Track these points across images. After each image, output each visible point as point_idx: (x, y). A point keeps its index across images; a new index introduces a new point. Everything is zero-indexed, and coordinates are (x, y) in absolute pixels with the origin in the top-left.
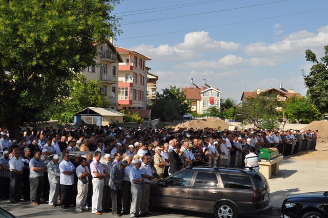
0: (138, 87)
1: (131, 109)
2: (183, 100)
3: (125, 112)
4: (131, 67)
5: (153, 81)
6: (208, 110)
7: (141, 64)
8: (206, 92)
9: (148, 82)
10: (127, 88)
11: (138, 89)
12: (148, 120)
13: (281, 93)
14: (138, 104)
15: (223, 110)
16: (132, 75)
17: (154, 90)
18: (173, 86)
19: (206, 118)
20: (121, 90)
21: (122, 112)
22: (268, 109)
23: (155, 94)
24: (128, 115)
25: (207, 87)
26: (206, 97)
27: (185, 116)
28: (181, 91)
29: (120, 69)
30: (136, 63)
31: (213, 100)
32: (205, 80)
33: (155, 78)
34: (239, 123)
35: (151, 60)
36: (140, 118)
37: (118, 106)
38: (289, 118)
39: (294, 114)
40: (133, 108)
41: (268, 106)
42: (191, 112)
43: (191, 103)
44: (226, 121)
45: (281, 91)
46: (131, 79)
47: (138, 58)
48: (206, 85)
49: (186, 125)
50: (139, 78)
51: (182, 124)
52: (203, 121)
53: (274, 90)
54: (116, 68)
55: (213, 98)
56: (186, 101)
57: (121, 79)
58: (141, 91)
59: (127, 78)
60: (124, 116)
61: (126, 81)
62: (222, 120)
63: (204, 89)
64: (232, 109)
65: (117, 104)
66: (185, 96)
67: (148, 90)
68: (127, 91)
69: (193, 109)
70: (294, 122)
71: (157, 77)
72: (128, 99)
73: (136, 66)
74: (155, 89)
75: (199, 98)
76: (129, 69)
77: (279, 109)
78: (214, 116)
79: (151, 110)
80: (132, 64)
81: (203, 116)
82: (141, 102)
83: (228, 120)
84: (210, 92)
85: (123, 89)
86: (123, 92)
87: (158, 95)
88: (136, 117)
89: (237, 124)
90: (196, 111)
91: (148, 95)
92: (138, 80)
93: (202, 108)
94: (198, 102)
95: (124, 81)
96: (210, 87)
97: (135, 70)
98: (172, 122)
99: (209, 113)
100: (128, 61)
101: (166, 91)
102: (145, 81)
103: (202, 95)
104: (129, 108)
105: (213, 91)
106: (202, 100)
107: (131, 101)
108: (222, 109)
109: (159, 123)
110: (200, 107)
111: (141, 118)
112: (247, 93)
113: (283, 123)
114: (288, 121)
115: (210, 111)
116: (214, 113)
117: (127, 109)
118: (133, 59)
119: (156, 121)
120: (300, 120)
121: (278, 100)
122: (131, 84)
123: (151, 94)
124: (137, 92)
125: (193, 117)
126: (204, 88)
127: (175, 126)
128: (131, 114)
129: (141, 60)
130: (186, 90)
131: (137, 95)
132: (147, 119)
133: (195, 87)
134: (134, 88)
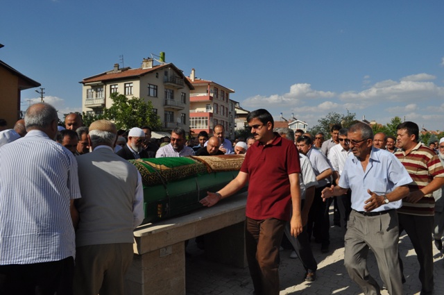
0: (220, 117)
4: (211, 98)
7: (223, 96)
8: (293, 124)
10: (206, 118)
11: (219, 119)
16: (212, 105)
25: (295, 120)
30: (216, 94)
35: (234, 92)
46: (211, 109)
47: (219, 89)
48: (294, 118)
59: (207, 108)
68: (206, 121)
72: (208, 128)
73: (217, 97)
76: (208, 99)
80: (212, 95)
84: (297, 124)
85: (203, 118)
86: (203, 121)
92: (219, 110)
95: (205, 111)
96: (297, 120)
97: (215, 101)
105: (299, 123)
118: (213, 90)
124: (219, 122)
126: (292, 121)
129: (223, 92)
133: (284, 120)
134: (214, 118)
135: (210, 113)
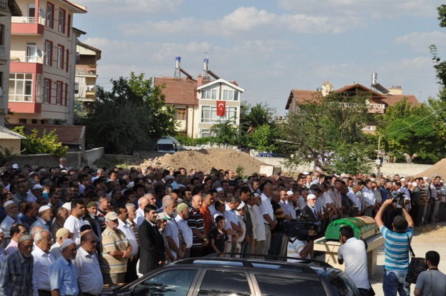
0: (56, 74)
1: (39, 123)
2: (158, 106)
3: (24, 130)
4: (40, 28)
5: (90, 60)
6: (213, 129)
7: (62, 22)
8: (209, 88)
9: (78, 63)
10: (29, 76)
11: (54, 79)
12: (79, 150)
13: (374, 94)
14: (54, 112)
15: (246, 130)
16: (41, 45)
17: (90, 81)
18: (137, 75)
19: (207, 147)
20: (16, 80)
21: (18, 131)
22: (347, 129)
23: (92, 90)
24: (33, 138)
25: (211, 78)
26: (207, 101)
27: (161, 142)
28: (152, 86)
29: (14, 31)
30: (51, 18)
31: (224, 108)
32: (207, 61)
33: (94, 53)
34: (282, 160)
35: (85, 12)
36: (60, 144)
37: (7, 116)
38: (392, 150)
39: (402, 142)
40: (43, 121)
41: (347, 124)
42: (174, 134)
43: (173, 112)
44: (251, 155)
45: (374, 89)
46: (40, 55)
47: (56, 7)
48: (209, 72)
49: (164, 162)
50: (57, 54)
51: (155, 160)
52: (202, 154)
53: (360, 88)
54: (6, 28)
55: (224, 103)
56: (164, 108)
57: (17, 54)
58: (62, 83)
59: (29, 53)
60: (22, 140)
61: (27, 59)
62: (244, 153)
63: (204, 83)
64: (265, 129)
65: (6, 112)
66: (163, 97)
67: (77, 80)
68: (28, 83)
69: (180, 126)
70: (402, 160)
71: (99, 52)
72: (31, 101)
73: (52, 26)
74: (94, 79)
75: (193, 102)
76: (35, 31)
77: (369, 130)
78: (226, 142)
79: (84, 127)
80: (42, 21)
81: (200, 142)
82: (62, 108)
83: (257, 153)
84: (218, 88)
85: (20, 76)
86: (20, 84)
87: (100, 93)
88: (51, 142)
89: (277, 162)
90: (186, 132)
91: (77, 92)
92: (54, 57)
93: (200, 125)
94: (190, 110)
95: (23, 60)
96: (217, 78)
97: (48, 35)
98: (131, 154)
99: (215, 135)
100: (32, 13)
101: (120, 85)
102: (72, 60)
103: (199, 96)
104: (34, 121)
105: (224, 87)
106: (200, 106)
107: (38, 107)
108: (244, 128)
109: (103, 157)
110: (194, 123)
111: (63, 145)
112: (299, 93)
113: (378, 162)
114: (388, 157)
115: (216, 131)
116: (227, 137)
117: (29, 122)
118: (44, 7)
119: (95, 153)
120: (415, 155)
121: (370, 111)
122: (39, 67)
123: (84, 91)
124: (54, 86)
125: (178, 144)
126: (205, 81)
127: (139, 164)
128: (40, 135)
129: (63, 12)
130: (165, 82)
131: (54, 93)
132: (75, 147)
133: (184, 76)
134: (45, 75)
135: (38, 65)
